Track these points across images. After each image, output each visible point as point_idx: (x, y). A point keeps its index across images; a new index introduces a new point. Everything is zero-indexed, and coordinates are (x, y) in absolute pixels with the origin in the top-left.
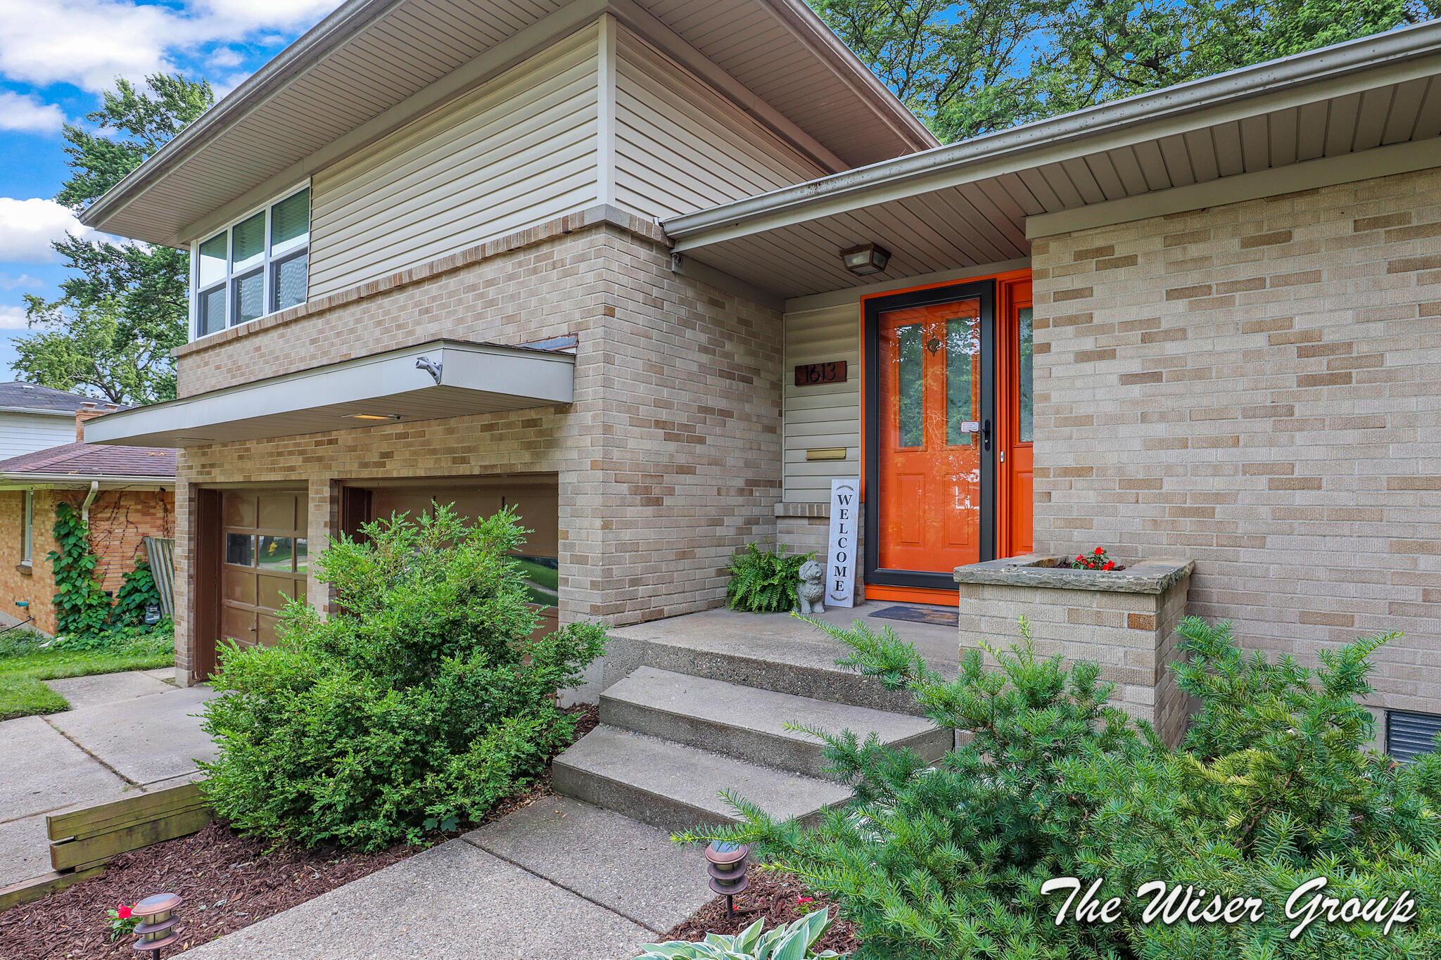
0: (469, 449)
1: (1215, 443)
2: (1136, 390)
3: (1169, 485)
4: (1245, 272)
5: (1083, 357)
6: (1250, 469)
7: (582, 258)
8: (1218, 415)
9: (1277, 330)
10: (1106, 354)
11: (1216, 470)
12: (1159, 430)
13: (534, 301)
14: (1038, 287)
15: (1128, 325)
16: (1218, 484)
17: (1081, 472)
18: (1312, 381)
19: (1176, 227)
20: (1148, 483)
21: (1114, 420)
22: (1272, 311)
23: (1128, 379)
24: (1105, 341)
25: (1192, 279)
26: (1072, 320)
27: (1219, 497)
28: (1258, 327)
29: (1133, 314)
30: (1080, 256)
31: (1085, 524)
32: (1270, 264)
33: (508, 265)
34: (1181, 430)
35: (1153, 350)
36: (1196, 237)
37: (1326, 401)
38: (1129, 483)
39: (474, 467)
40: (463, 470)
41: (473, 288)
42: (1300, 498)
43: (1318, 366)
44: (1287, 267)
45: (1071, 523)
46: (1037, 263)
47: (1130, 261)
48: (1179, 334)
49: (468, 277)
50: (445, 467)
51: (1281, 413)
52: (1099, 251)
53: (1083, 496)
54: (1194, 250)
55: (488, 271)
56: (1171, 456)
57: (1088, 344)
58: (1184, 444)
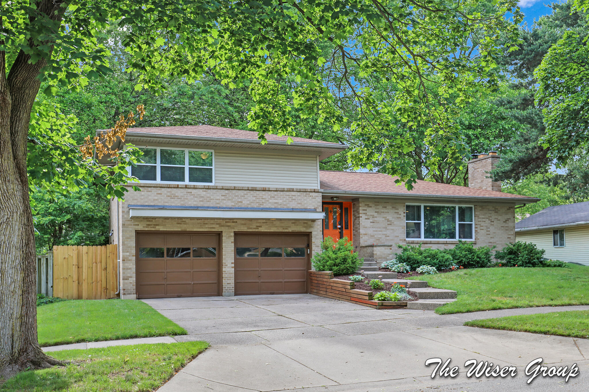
0: (288, 227)
1: (380, 231)
2: (372, 224)
3: (375, 236)
4: (382, 211)
5: (366, 219)
6: (383, 234)
7: (317, 196)
8: (380, 228)
9: (385, 218)
10: (368, 219)
11: (380, 234)
12: (374, 229)
13: (305, 202)
14: (360, 208)
15: (371, 215)
16: (380, 236)
17: (366, 234)
18: (388, 224)
19: (376, 203)
20: (373, 236)
21: (370, 228)
22: (385, 216)
23: (371, 222)
24: (368, 217)
25: (377, 211)
26: (364, 214)
27: (380, 238)
28: (384, 218)
29: (372, 214)
30: (366, 205)
31: (366, 241)
32: (385, 210)
33: (299, 193)
34: (376, 229)
35: (374, 219)
36: (378, 205)
37: (390, 227)
38: (371, 236)
39: (290, 230)
40: (286, 231)
41: (288, 195)
42: (388, 238)
43: (389, 223)
44: (386, 211)
45: (365, 241)
46: (360, 205)
47: (371, 207)
48: (376, 217)
49: (288, 193)
50: (281, 230)
51: (386, 228)
52: (368, 205)
53: (366, 238)
54: (378, 207)
55: (293, 193)
56: (376, 233)
57: (366, 217)
58: (377, 231)
